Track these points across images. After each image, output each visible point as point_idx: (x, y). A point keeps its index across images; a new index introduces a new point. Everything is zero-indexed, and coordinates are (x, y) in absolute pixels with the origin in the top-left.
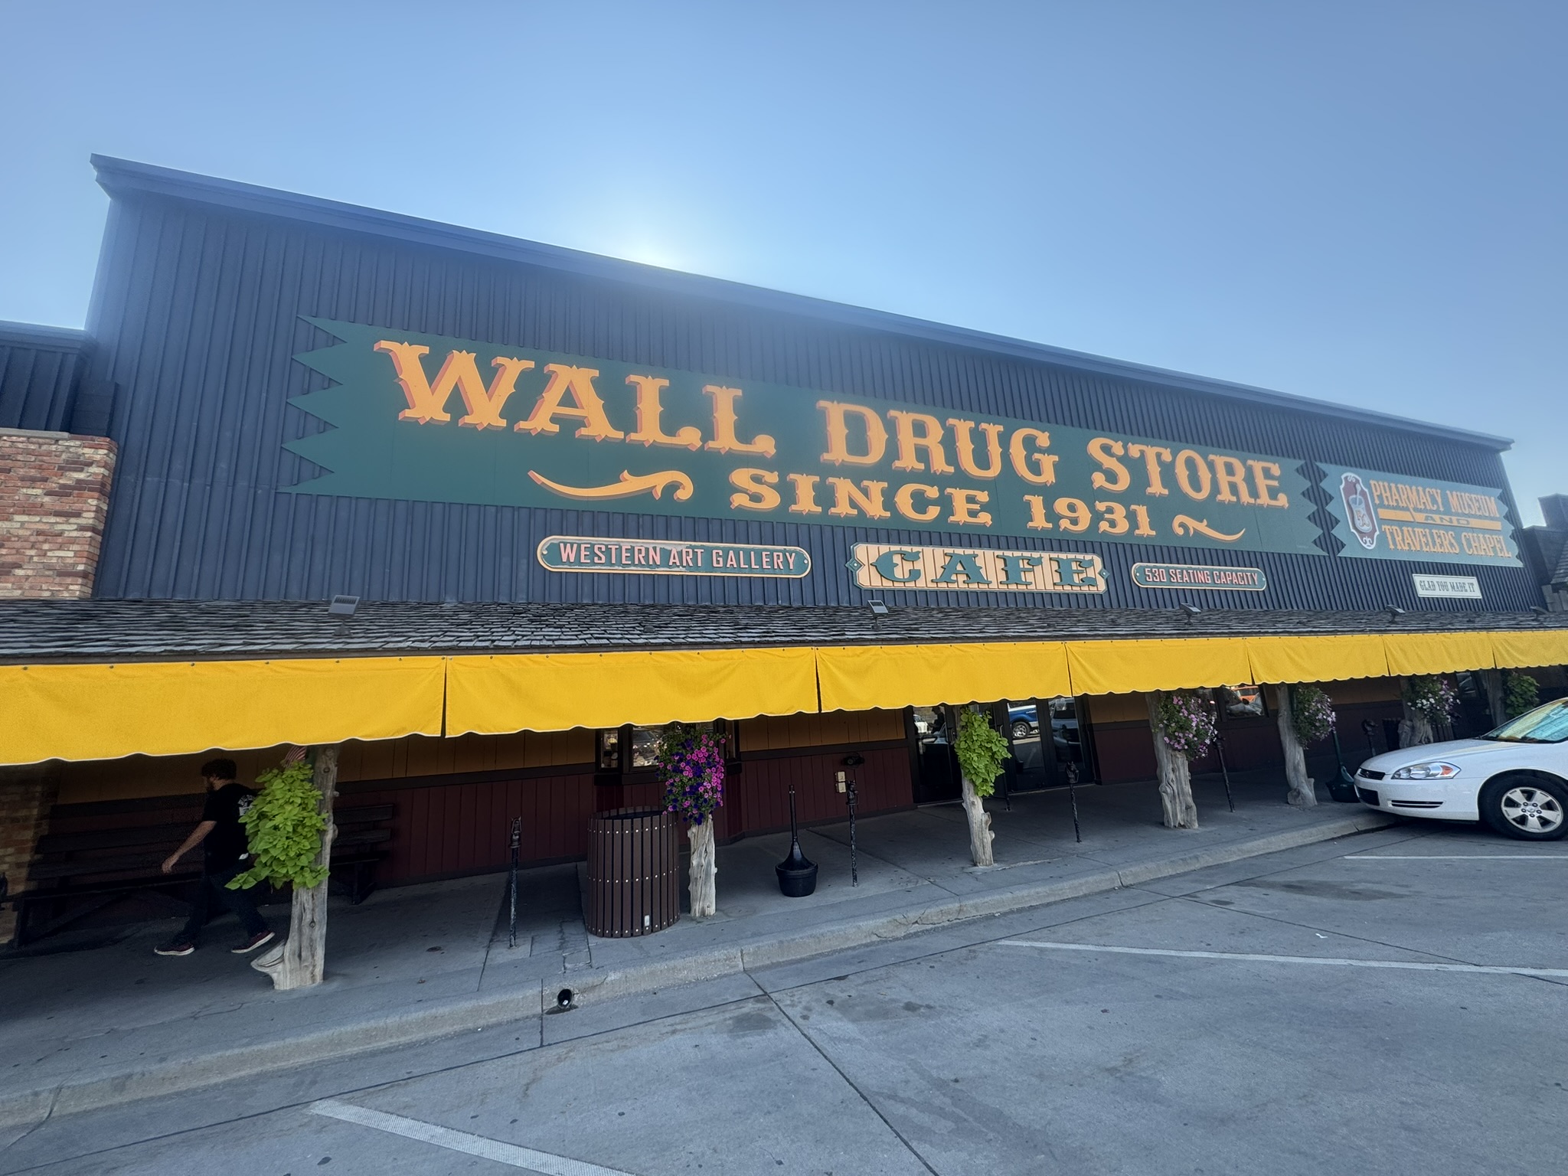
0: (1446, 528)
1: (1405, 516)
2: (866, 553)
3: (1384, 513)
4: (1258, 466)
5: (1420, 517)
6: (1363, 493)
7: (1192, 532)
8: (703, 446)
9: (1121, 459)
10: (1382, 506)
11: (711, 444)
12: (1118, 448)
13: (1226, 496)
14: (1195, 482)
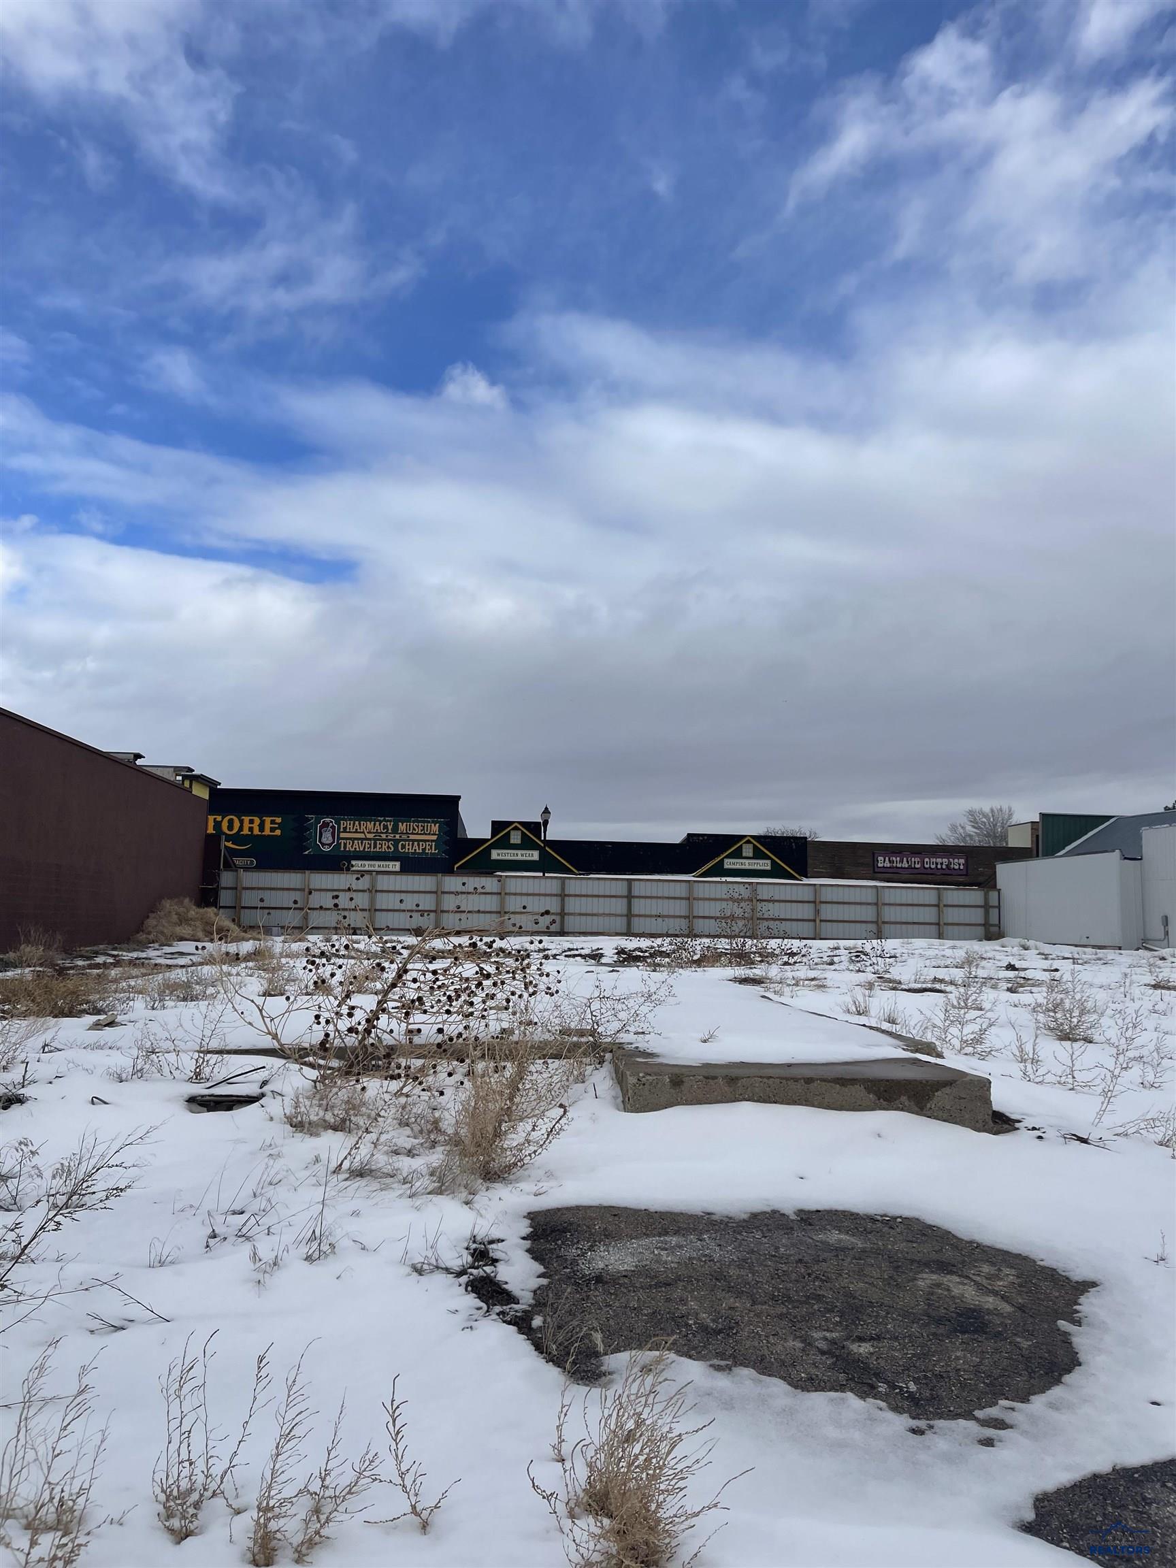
0: (389, 840)
1: (362, 836)
3: (342, 835)
4: (268, 820)
5: (371, 836)
6: (333, 827)
10: (345, 831)
13: (246, 831)
14: (230, 827)
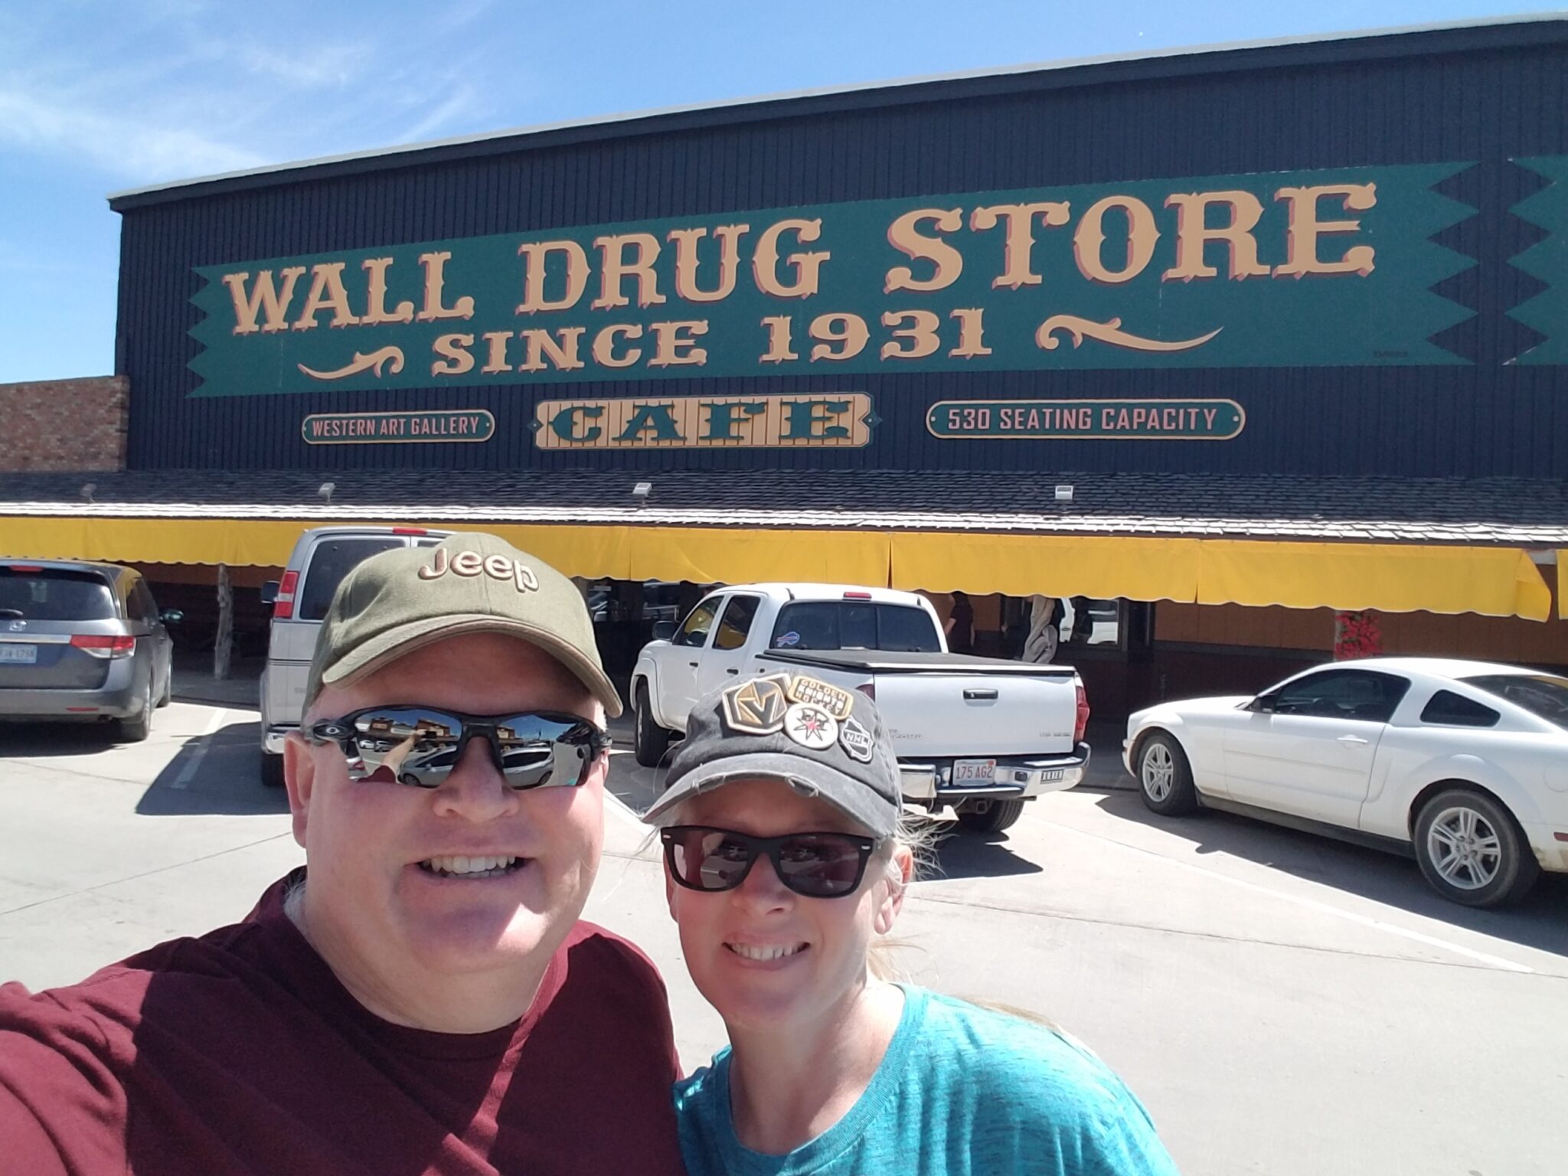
2: (547, 411)
4: (1303, 200)
7: (1079, 340)
8: (414, 318)
9: (949, 238)
11: (422, 315)
12: (950, 220)
13: (1191, 265)
14: (1115, 252)
